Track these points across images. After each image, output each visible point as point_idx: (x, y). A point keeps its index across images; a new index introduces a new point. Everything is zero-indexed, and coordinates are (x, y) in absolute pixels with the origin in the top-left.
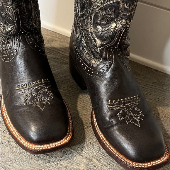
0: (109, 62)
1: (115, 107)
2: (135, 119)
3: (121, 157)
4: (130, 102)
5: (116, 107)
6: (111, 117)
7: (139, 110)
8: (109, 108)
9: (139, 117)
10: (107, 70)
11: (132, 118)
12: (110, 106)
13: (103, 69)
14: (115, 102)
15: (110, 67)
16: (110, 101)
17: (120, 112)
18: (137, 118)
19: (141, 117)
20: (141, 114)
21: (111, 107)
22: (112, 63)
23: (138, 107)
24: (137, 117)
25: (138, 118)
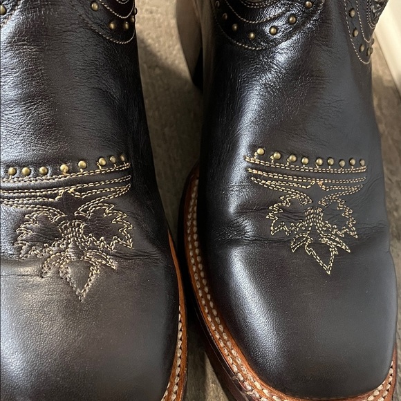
0: (304, 4)
1: (272, 180)
2: (324, 240)
3: (233, 352)
4: (329, 176)
5: (275, 180)
6: (244, 210)
7: (347, 213)
8: (251, 175)
9: (340, 238)
10: (288, 36)
11: (314, 233)
12: (255, 172)
13: (276, 24)
14: (276, 160)
15: (304, 23)
16: (260, 151)
17: (281, 202)
18: (330, 239)
19: (347, 239)
20: (350, 229)
21: (256, 176)
22: (314, 12)
23: (349, 200)
24: (333, 237)
25: (334, 241)
